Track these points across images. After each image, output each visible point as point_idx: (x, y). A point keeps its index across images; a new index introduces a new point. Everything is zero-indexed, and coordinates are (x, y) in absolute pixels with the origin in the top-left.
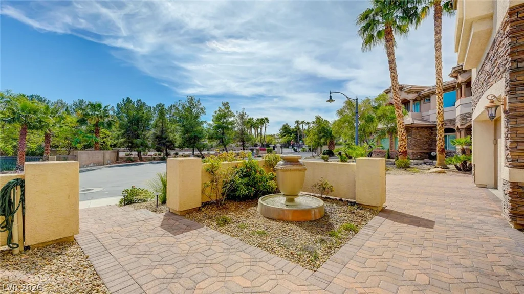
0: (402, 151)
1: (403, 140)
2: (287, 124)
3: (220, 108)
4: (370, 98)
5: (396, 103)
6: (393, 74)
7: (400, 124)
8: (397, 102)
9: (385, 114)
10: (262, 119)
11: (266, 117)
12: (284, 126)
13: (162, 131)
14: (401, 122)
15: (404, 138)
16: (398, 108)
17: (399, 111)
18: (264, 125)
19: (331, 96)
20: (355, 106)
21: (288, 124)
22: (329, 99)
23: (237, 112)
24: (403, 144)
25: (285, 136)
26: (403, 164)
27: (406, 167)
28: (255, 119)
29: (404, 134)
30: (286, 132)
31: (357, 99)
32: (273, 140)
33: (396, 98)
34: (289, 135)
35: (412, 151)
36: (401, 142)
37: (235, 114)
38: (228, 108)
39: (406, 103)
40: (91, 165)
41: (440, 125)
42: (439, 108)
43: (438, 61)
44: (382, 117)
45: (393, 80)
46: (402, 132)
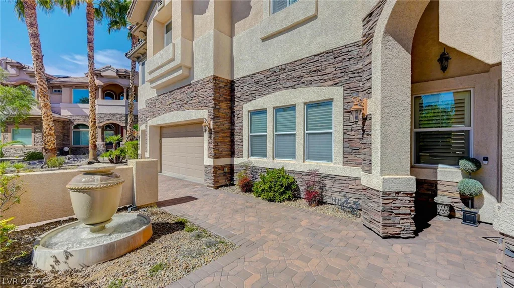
0: (49, 148)
1: (51, 135)
7: (47, 116)
16: (44, 97)
24: (52, 139)
29: (53, 128)
36: (49, 137)
41: (93, 123)
42: (92, 106)
43: (91, 61)
46: (50, 126)
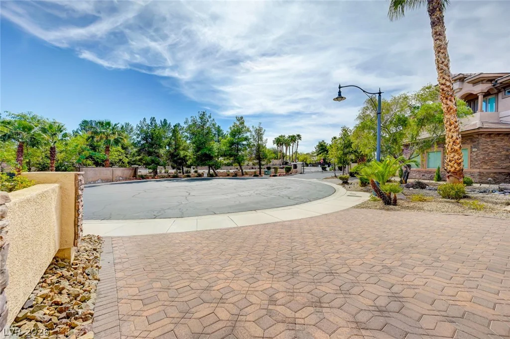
0: (452, 170)
2: (323, 141)
3: (235, 123)
4: (408, 95)
5: (443, 90)
6: (438, 42)
7: (451, 125)
8: (445, 89)
9: (429, 114)
10: (294, 136)
11: (298, 134)
12: (320, 143)
13: (176, 149)
14: (452, 121)
15: (457, 147)
16: (447, 99)
17: (449, 102)
18: (296, 142)
19: (340, 92)
20: (377, 102)
21: (325, 141)
22: (337, 96)
23: (253, 126)
24: (456, 157)
25: (320, 154)
26: (453, 193)
27: (459, 197)
28: (287, 136)
29: (458, 141)
30: (322, 149)
31: (380, 93)
32: (308, 158)
33: (444, 81)
34: (326, 152)
35: (478, 170)
36: (452, 155)
37: (251, 129)
38: (243, 123)
39: (471, 100)
40: (99, 181)
44: (425, 121)
45: (439, 52)
46: (454, 138)
